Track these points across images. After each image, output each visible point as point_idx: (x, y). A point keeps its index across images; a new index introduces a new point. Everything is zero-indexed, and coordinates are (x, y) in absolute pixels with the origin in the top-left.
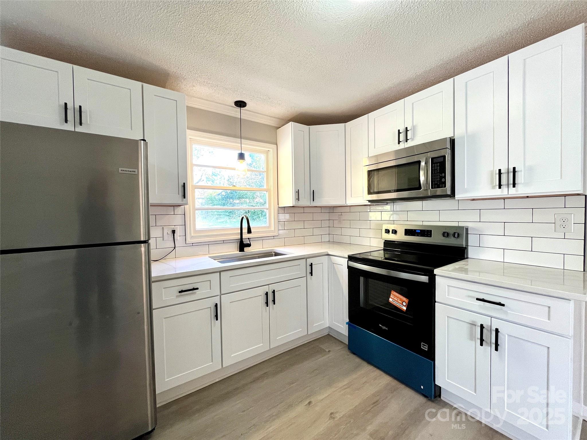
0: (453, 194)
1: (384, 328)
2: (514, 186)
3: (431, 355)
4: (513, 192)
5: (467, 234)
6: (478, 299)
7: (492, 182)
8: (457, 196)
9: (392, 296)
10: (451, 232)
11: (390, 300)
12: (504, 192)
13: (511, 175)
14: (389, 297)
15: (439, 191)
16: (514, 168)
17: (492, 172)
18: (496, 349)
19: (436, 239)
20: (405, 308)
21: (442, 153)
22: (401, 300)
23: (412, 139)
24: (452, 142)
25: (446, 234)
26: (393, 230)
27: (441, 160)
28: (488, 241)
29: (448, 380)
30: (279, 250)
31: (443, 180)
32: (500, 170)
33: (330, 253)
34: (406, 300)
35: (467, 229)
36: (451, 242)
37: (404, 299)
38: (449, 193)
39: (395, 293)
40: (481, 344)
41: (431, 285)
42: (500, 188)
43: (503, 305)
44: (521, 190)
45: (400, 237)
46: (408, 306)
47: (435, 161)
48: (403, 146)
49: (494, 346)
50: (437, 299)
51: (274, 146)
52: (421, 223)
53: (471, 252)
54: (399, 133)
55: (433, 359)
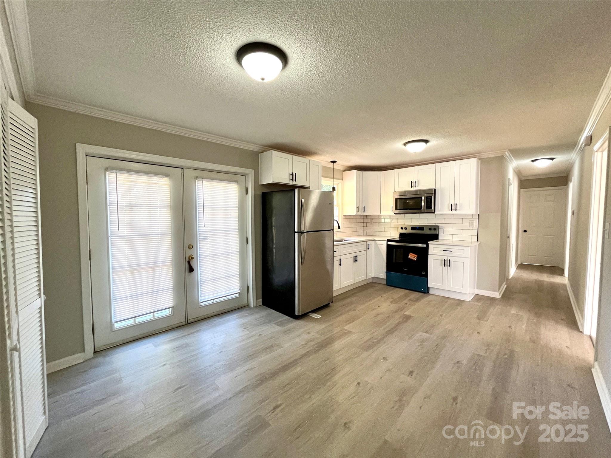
0: (434, 212)
1: (406, 269)
2: (456, 210)
3: (426, 276)
4: (455, 212)
5: (439, 229)
6: (444, 251)
7: (449, 208)
8: (436, 213)
9: (410, 255)
10: (433, 228)
11: (409, 257)
12: (453, 212)
13: (455, 206)
14: (409, 256)
15: (429, 210)
16: (456, 204)
17: (449, 204)
18: (449, 267)
19: (426, 231)
20: (416, 259)
21: (430, 195)
22: (414, 256)
23: (418, 186)
24: (435, 190)
25: (430, 229)
26: (405, 228)
27: (430, 198)
28: (447, 231)
29: (433, 283)
30: (345, 238)
31: (431, 206)
32: (451, 204)
33: (375, 239)
34: (416, 256)
35: (439, 227)
36: (432, 232)
37: (416, 255)
38: (433, 212)
39: (411, 254)
40: (445, 266)
41: (427, 249)
42: (451, 210)
43: (451, 251)
44: (458, 212)
45: (409, 231)
46: (417, 258)
47: (428, 198)
48: (413, 189)
49: (448, 266)
50: (429, 253)
51: (342, 181)
52: (418, 224)
53: (440, 237)
54: (412, 182)
55: (427, 277)
